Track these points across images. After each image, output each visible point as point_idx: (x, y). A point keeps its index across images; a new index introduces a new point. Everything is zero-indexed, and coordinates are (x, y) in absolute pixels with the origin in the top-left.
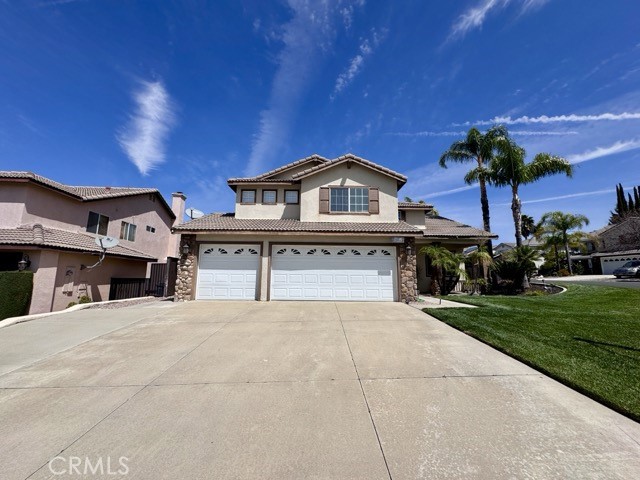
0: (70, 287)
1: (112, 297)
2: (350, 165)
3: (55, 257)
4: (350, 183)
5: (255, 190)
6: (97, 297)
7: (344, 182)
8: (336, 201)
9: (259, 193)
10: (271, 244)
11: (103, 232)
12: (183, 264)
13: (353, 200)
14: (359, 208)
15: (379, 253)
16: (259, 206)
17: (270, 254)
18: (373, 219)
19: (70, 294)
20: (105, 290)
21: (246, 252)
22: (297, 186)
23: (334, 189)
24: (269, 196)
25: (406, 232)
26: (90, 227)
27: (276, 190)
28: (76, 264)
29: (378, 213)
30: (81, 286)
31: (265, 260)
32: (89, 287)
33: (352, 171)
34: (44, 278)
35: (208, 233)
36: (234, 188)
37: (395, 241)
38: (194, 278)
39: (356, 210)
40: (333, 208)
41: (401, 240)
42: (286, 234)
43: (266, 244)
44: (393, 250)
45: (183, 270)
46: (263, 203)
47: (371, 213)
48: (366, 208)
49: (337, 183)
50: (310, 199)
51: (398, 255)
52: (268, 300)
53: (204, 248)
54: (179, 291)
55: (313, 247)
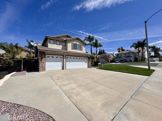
2: (78, 39)
4: (77, 43)
7: (76, 43)
8: (75, 47)
9: (55, 41)
12: (41, 60)
13: (78, 47)
15: (85, 59)
17: (66, 58)
18: (81, 52)
21: (59, 58)
22: (66, 42)
23: (74, 44)
24: (58, 42)
27: (60, 41)
29: (82, 50)
31: (65, 60)
33: (78, 41)
35: (51, 52)
38: (45, 64)
39: (78, 50)
43: (65, 56)
44: (87, 58)
45: (41, 62)
46: (56, 44)
48: (80, 49)
49: (75, 43)
50: (69, 45)
51: (88, 59)
52: (66, 69)
53: (47, 56)
54: (41, 69)
55: (74, 57)
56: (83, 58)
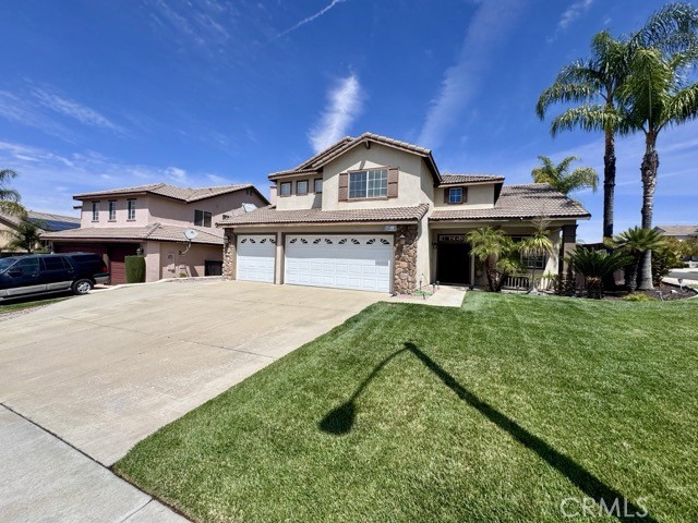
0: (172, 266)
1: (207, 274)
2: (368, 145)
3: (157, 246)
4: (369, 165)
5: (291, 182)
6: (195, 274)
7: (363, 164)
8: (354, 187)
9: (294, 184)
10: (284, 235)
11: (208, 224)
12: (226, 252)
13: (371, 183)
14: (377, 193)
15: (378, 243)
16: (294, 197)
17: (283, 244)
18: (391, 204)
19: (173, 271)
20: (201, 269)
21: (268, 241)
22: (320, 175)
23: (353, 174)
24: (303, 185)
25: (398, 220)
26: (197, 222)
27: (307, 181)
28: (176, 250)
29: (396, 197)
30: (181, 266)
31: (279, 248)
32: (188, 268)
33: (373, 152)
34: (152, 260)
36: (275, 181)
37: (387, 229)
38: (234, 263)
39: (375, 195)
40: (352, 195)
41: (393, 229)
42: (290, 225)
43: (283, 235)
44: (390, 238)
45: (226, 256)
46: (297, 194)
47: (389, 198)
48: (384, 192)
49: (356, 167)
50: (330, 187)
51: (395, 244)
52: (282, 282)
53: (240, 238)
54: (225, 273)
55: (318, 237)
56: (363, 239)
